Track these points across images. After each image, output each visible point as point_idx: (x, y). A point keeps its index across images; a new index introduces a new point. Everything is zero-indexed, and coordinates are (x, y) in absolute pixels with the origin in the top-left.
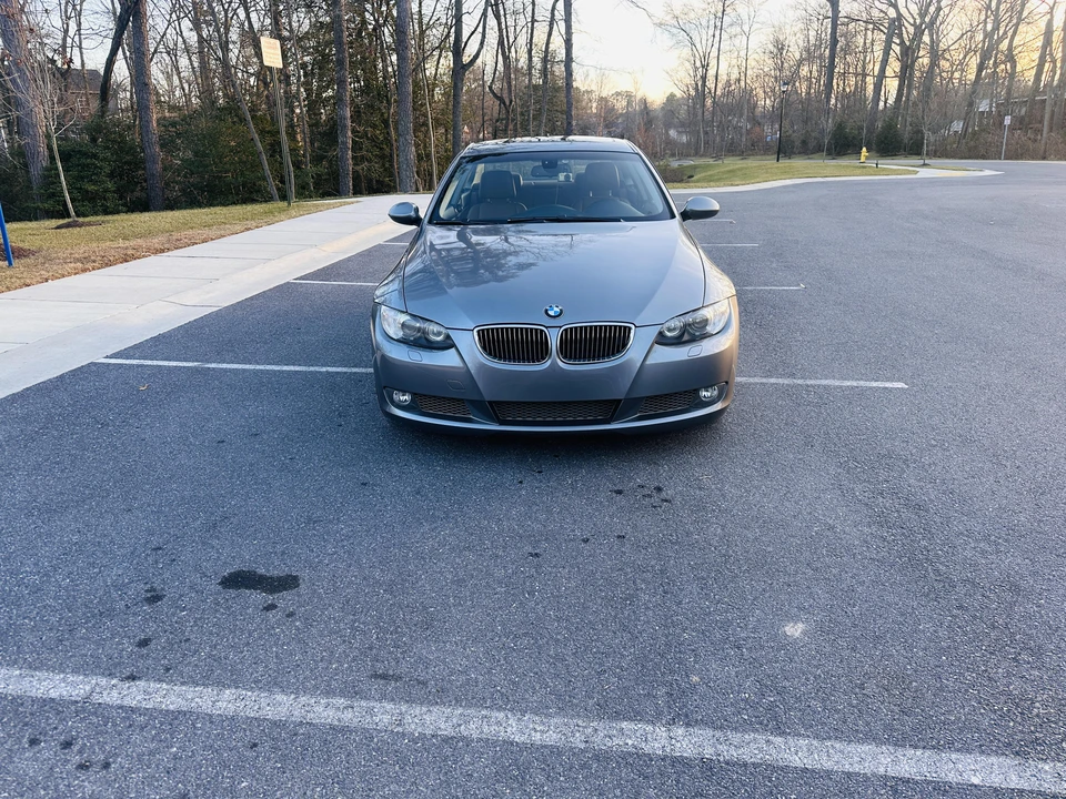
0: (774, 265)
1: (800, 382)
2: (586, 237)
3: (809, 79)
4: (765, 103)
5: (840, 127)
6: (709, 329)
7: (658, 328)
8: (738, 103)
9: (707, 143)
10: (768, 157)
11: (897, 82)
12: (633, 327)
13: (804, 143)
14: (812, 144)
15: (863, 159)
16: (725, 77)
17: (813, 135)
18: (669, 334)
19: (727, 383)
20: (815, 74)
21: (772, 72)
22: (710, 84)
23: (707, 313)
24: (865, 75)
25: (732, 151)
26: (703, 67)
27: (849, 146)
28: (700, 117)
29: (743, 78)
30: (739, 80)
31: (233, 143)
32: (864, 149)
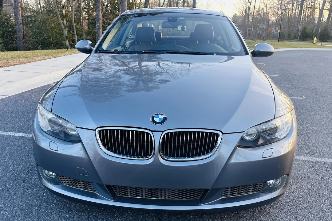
0: (287, 86)
1: (318, 159)
2: (197, 65)
3: (292, 10)
4: (273, 19)
5: (305, 29)
6: (277, 135)
7: (240, 135)
8: (263, 19)
9: (249, 34)
10: (274, 40)
11: (328, 12)
12: (220, 133)
13: (289, 35)
14: (292, 36)
15: (314, 42)
16: (258, 7)
17: (293, 32)
18: (247, 138)
19: (288, 175)
20: (294, 8)
21: (277, 6)
22: (252, 10)
23: (277, 123)
24: (315, 8)
25: (259, 37)
26: (249, 3)
27: (308, 37)
28: (247, 23)
29: (265, 8)
30: (263, 9)
31: (53, 25)
32: (315, 38)
